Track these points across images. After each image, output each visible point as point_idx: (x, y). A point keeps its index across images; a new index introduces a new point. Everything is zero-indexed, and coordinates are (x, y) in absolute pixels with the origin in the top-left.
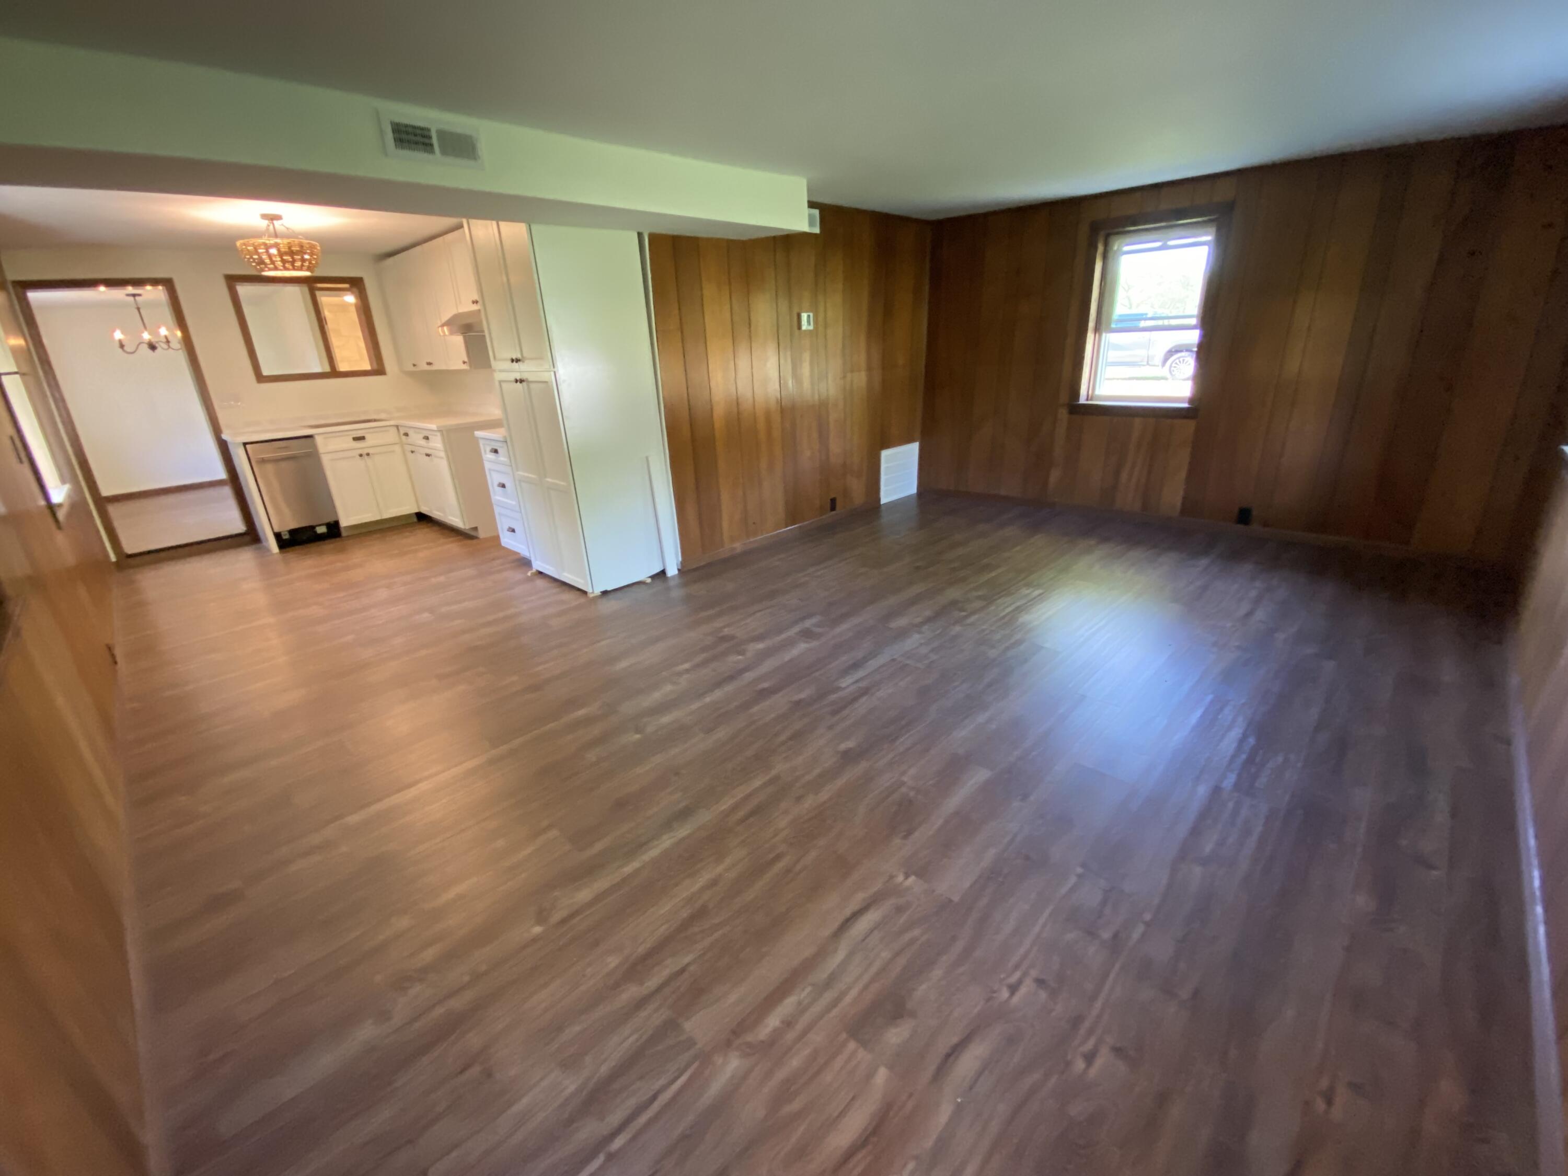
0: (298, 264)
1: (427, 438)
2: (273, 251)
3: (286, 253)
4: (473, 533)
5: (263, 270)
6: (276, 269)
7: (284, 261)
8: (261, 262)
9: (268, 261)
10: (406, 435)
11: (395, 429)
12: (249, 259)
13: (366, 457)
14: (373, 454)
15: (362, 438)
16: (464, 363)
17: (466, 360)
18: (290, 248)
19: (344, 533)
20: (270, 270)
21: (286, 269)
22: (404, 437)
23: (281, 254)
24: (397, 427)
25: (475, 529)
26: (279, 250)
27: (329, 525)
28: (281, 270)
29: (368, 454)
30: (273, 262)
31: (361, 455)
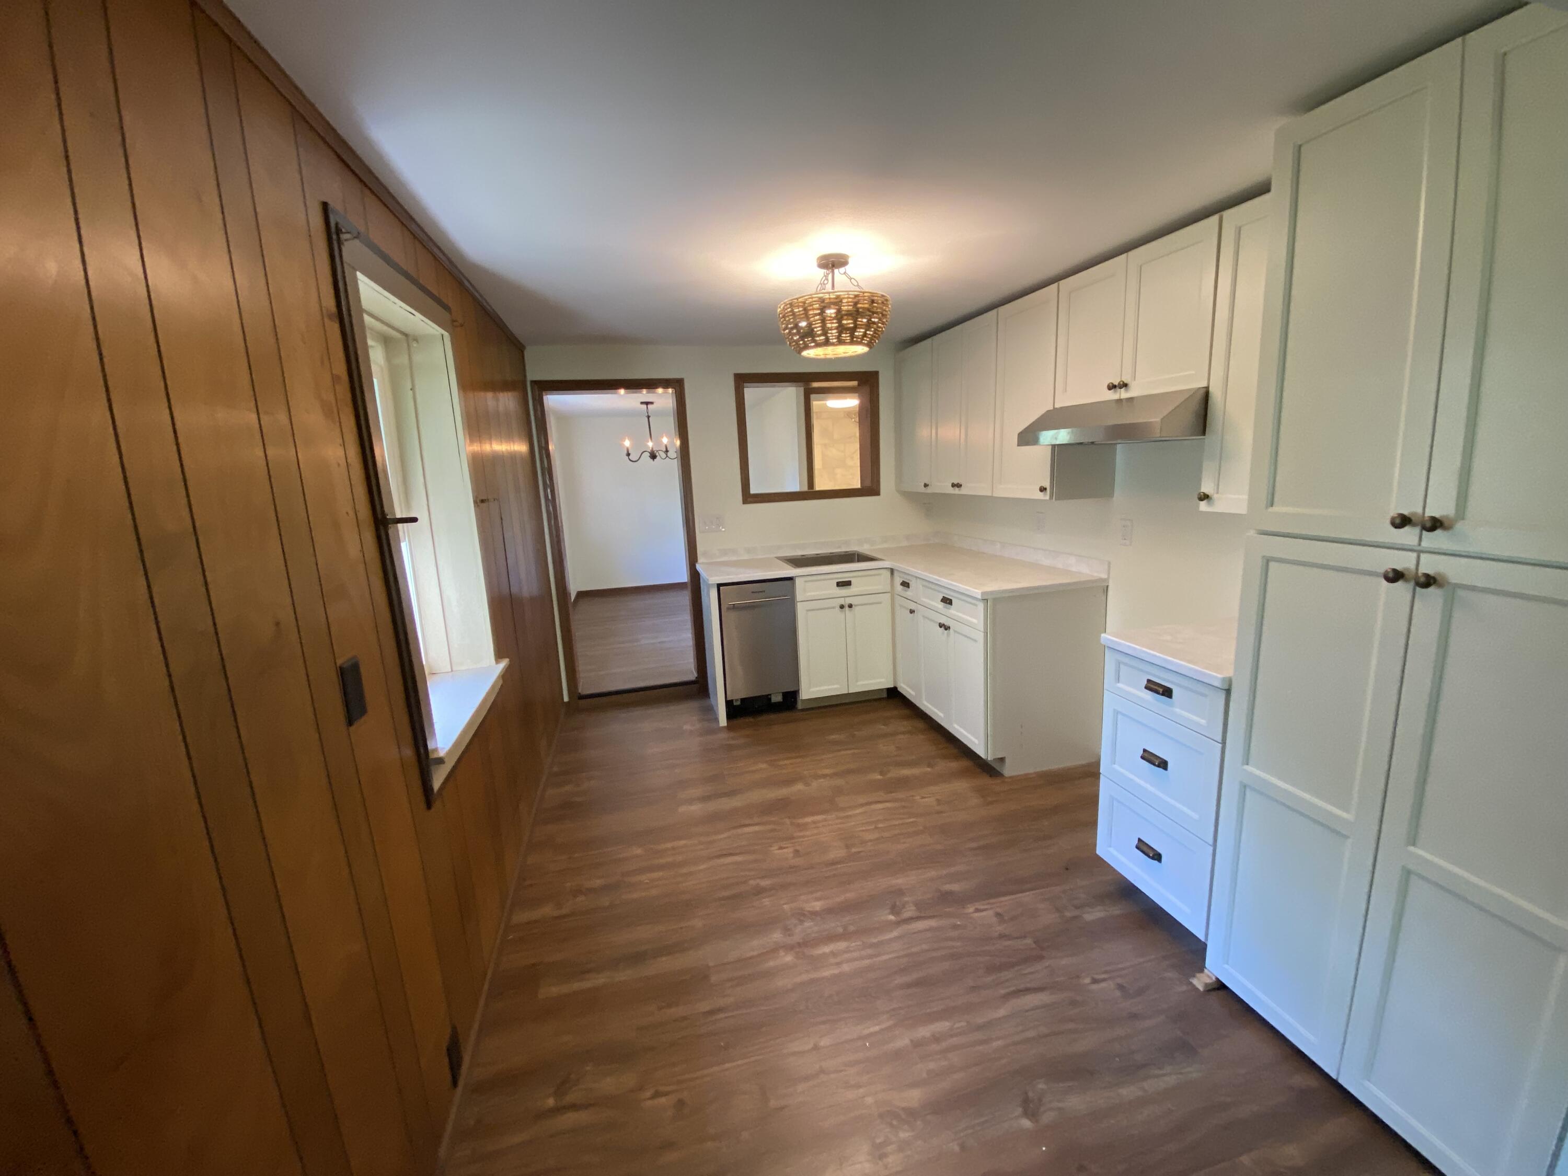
0: (859, 333)
1: (947, 601)
2: (831, 312)
3: (849, 314)
4: (996, 766)
5: (806, 347)
6: (827, 343)
7: (841, 329)
8: (810, 333)
9: (818, 330)
10: (905, 584)
11: (888, 573)
12: (792, 329)
13: (847, 608)
14: (856, 606)
15: (848, 584)
16: (1043, 489)
17: (1047, 484)
18: (856, 304)
19: (800, 706)
20: (818, 345)
21: (841, 342)
22: (899, 588)
23: (840, 316)
24: (892, 571)
25: (1002, 760)
26: (839, 311)
27: (786, 695)
28: (833, 344)
29: (850, 606)
30: (825, 332)
31: (842, 607)
